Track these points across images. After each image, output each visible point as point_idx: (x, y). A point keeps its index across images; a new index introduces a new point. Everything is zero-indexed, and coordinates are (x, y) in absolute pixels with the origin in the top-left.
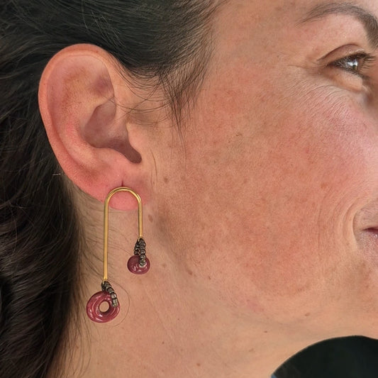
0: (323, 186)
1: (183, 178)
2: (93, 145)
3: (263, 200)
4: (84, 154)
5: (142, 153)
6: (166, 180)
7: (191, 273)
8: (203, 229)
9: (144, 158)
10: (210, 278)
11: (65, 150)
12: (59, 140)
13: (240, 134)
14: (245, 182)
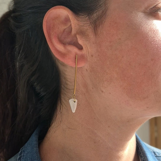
0: (152, 60)
1: (98, 55)
2: (64, 44)
3: (130, 64)
4: (60, 47)
5: (83, 45)
6: (92, 56)
7: (103, 92)
8: (107, 75)
10: (110, 93)
11: (53, 46)
13: (120, 39)
14: (123, 57)
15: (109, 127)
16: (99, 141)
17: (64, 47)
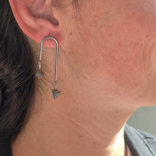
0: (147, 37)
1: (79, 33)
4: (30, 21)
5: (59, 21)
6: (71, 34)
7: (86, 79)
8: (91, 58)
9: (60, 23)
10: (95, 81)
11: (21, 19)
12: (18, 14)
13: (107, 13)
14: (110, 35)
15: (95, 118)
16: (85, 134)
17: (35, 20)
